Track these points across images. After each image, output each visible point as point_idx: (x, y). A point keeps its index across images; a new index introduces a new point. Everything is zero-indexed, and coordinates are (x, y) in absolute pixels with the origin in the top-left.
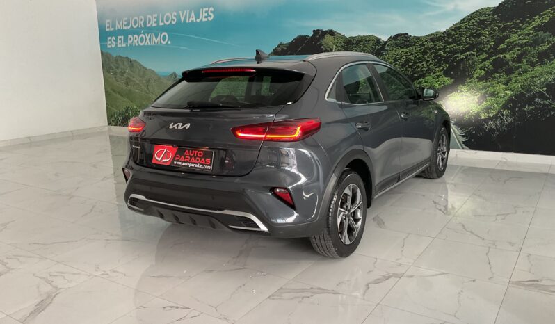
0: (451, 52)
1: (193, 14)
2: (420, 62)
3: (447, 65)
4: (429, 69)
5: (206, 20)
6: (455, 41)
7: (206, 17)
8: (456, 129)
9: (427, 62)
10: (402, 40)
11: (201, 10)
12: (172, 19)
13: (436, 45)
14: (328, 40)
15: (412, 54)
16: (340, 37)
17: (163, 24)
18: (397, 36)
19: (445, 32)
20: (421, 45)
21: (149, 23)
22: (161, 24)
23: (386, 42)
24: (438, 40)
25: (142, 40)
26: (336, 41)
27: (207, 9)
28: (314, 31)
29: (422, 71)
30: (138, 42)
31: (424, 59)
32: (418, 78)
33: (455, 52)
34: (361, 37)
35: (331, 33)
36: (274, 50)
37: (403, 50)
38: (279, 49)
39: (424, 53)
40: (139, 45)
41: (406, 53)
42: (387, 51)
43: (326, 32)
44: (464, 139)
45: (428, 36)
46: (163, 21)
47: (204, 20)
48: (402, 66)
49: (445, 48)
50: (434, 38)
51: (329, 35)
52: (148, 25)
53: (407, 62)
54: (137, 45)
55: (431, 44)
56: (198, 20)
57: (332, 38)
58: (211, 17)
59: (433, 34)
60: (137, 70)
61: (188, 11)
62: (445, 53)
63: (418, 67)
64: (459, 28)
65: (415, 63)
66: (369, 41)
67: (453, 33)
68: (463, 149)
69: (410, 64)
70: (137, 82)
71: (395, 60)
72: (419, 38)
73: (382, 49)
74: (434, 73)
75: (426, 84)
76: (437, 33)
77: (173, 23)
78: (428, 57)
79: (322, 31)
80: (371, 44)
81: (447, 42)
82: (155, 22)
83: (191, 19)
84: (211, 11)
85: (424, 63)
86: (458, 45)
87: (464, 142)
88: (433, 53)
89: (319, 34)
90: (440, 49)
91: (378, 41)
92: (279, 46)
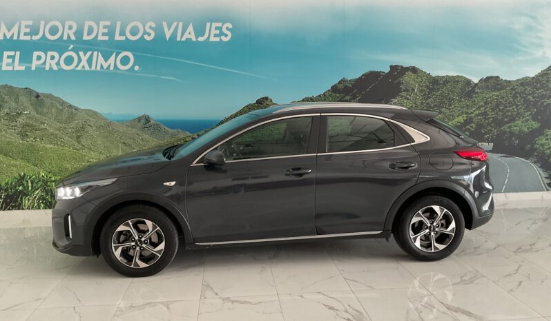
0: (538, 97)
1: (191, 28)
2: (510, 107)
3: (535, 110)
4: (519, 114)
5: (217, 39)
6: (542, 87)
7: (216, 36)
8: (541, 172)
9: (517, 106)
10: (492, 83)
11: (208, 24)
12: (145, 32)
13: (525, 89)
14: (408, 78)
15: (503, 98)
16: (424, 76)
17: (123, 38)
18: (489, 78)
19: (534, 78)
20: (512, 89)
21: (89, 34)
22: (118, 37)
23: (477, 84)
24: (528, 85)
25: (69, 61)
26: (420, 79)
27: (220, 25)
28: (391, 67)
29: (512, 115)
30: (58, 64)
31: (515, 104)
32: (508, 123)
33: (543, 97)
34: (449, 77)
35: (414, 70)
36: (332, 87)
37: (493, 93)
38: (341, 87)
39: (515, 97)
40: (61, 70)
41: (497, 96)
42: (477, 93)
43: (407, 69)
44: (547, 181)
45: (518, 80)
46: (122, 33)
47: (212, 39)
48: (493, 110)
49: (533, 93)
50: (524, 82)
51: (410, 73)
52: (86, 37)
53: (498, 106)
54: (55, 68)
55: (520, 89)
56: (201, 39)
57: (413, 76)
58: (226, 36)
59: (523, 79)
60: (54, 111)
61: (181, 24)
62: (533, 98)
63: (508, 111)
64: (546, 74)
65: (506, 107)
66: (458, 82)
67: (541, 78)
68: (547, 190)
69: (501, 108)
70: (51, 130)
71: (486, 103)
72: (510, 82)
73: (473, 91)
74: (523, 117)
75: (515, 128)
76: (526, 78)
77: (147, 38)
78: (518, 102)
79: (402, 67)
80: (460, 85)
81: (535, 87)
82: (104, 34)
83: (186, 36)
84: (227, 29)
85: (514, 107)
86: (545, 91)
87: (548, 184)
88: (524, 97)
89: (398, 71)
90: (529, 94)
91: (468, 82)
92: (340, 83)
